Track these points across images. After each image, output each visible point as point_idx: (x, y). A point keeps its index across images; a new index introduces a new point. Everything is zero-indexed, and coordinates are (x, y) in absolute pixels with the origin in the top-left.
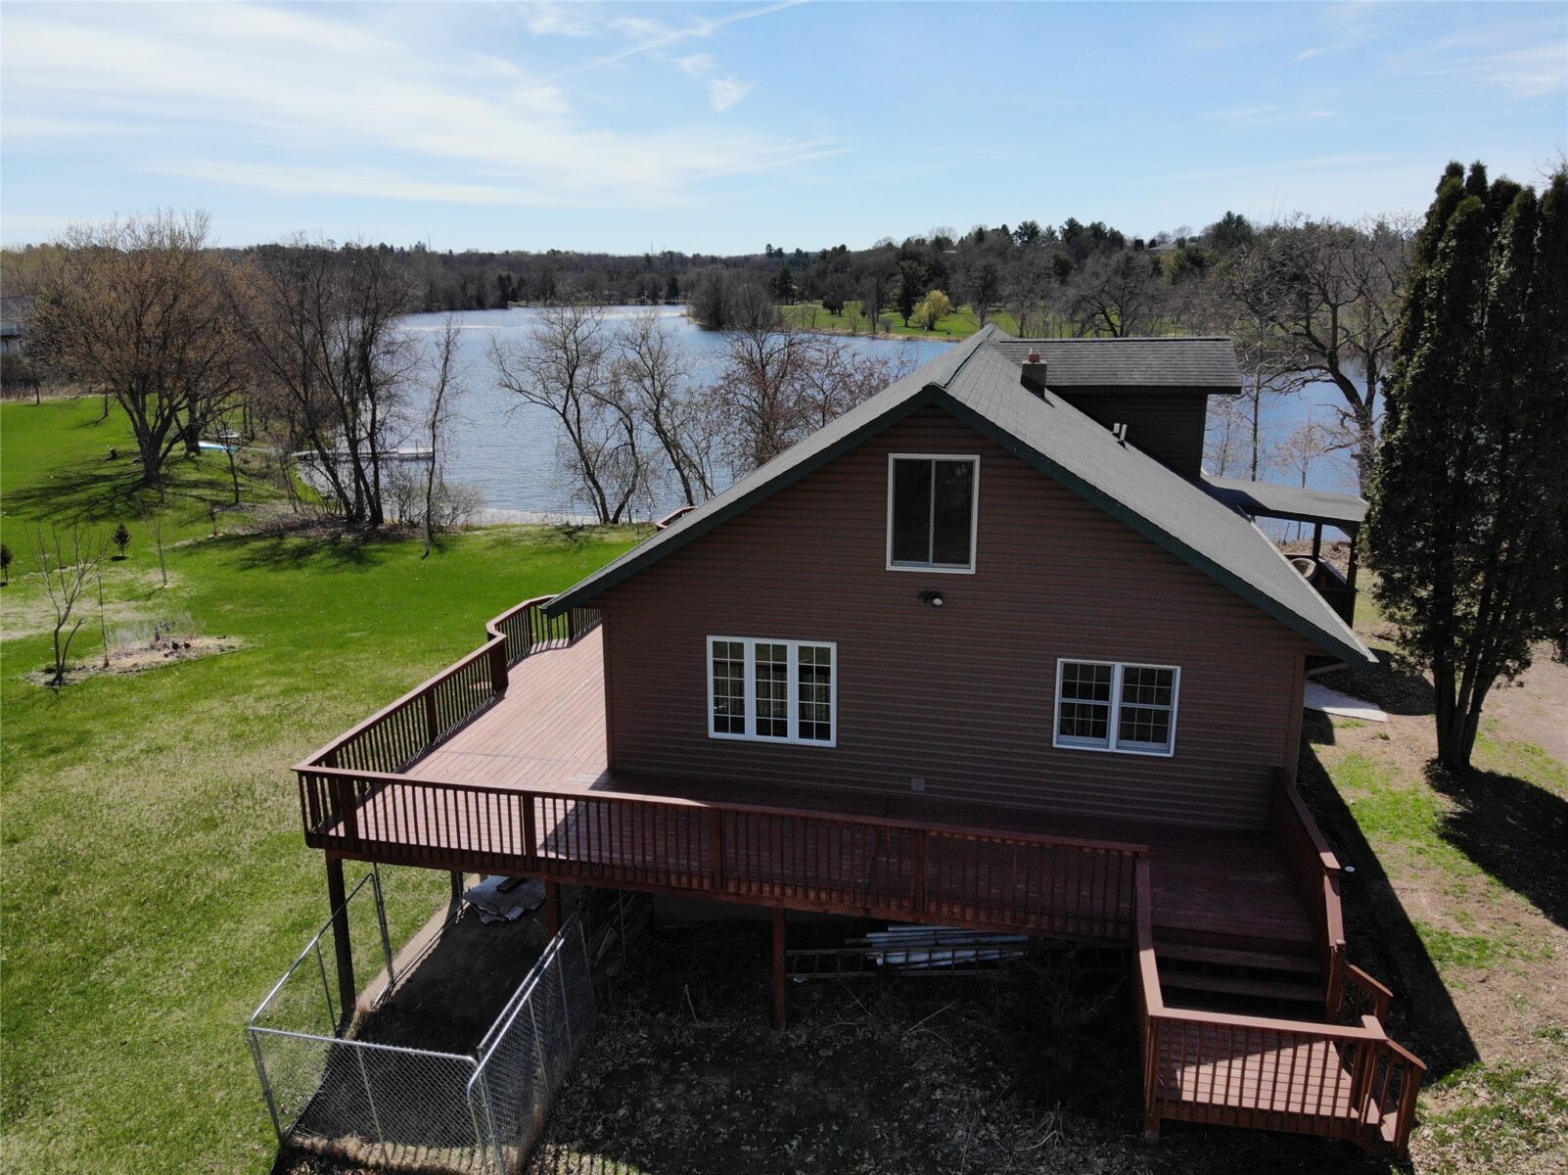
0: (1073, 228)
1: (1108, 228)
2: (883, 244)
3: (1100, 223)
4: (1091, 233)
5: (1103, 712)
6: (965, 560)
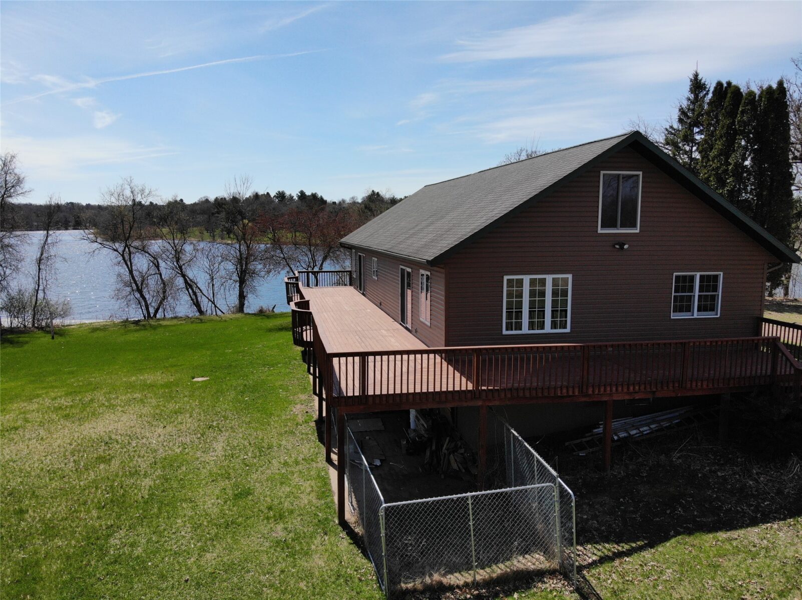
0: (302, 195)
1: (319, 196)
2: (204, 199)
3: (316, 193)
4: (311, 198)
5: (690, 299)
6: (634, 225)
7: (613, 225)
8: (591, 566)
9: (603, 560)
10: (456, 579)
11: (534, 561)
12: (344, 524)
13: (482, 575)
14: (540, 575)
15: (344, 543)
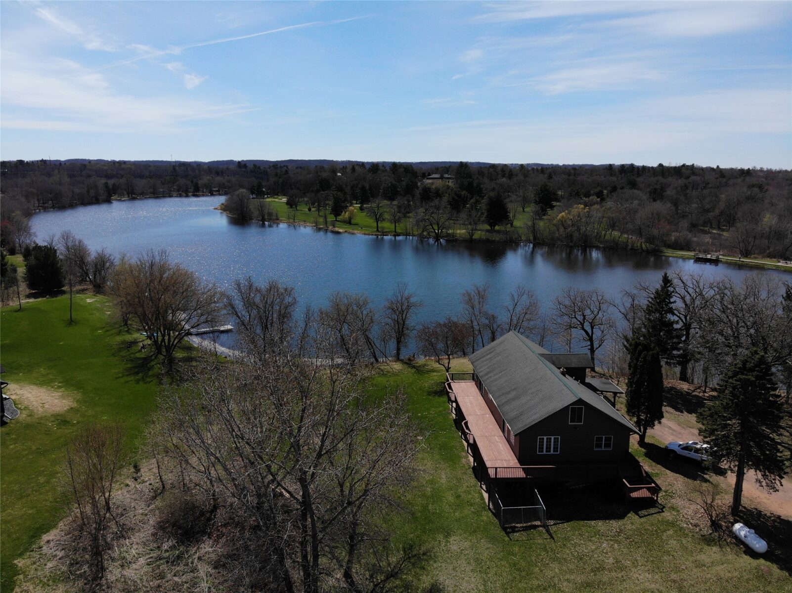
5: (602, 444)
6: (581, 422)
7: (574, 422)
8: (551, 525)
9: (554, 524)
10: (518, 525)
11: (538, 523)
12: (489, 509)
13: (525, 525)
14: (538, 526)
15: (490, 514)
